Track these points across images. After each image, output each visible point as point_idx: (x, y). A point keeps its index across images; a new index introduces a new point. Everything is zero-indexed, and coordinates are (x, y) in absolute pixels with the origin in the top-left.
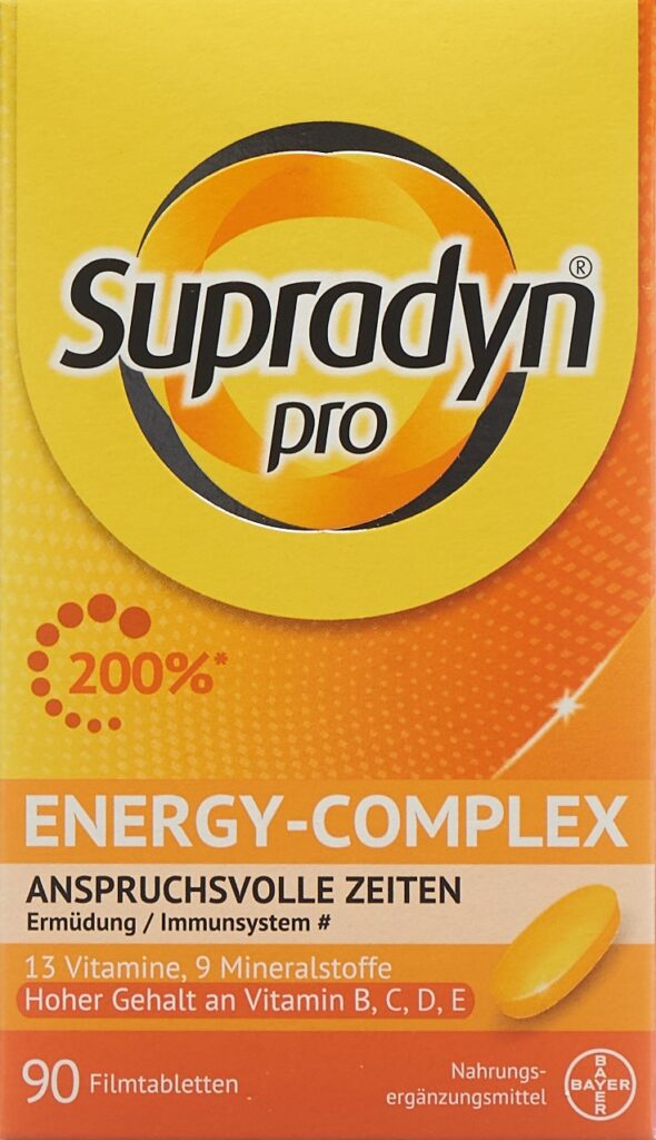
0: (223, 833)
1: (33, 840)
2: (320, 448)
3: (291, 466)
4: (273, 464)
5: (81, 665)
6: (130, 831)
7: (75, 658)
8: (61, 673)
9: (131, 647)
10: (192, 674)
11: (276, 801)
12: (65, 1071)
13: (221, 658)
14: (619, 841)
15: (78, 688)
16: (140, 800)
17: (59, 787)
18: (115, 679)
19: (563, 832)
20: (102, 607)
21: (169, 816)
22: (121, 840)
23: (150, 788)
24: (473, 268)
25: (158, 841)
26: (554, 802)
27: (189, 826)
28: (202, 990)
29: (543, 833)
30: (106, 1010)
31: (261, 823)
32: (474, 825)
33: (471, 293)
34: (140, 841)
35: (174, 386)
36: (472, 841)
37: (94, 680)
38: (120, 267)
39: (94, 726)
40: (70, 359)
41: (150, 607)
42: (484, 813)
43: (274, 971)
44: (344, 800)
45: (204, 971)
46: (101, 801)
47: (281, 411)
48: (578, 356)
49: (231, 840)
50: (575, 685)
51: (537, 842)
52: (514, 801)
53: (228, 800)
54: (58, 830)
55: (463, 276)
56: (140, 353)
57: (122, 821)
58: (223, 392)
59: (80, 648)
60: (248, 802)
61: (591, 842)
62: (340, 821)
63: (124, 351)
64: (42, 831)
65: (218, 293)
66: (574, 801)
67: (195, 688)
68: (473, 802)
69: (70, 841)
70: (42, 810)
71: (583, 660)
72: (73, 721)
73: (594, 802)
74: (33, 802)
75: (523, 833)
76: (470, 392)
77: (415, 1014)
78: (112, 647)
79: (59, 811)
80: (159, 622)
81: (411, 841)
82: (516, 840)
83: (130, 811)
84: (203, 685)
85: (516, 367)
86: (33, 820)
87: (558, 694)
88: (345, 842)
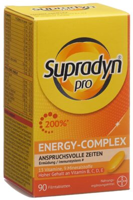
0: (68, 147)
1: (40, 151)
2: (82, 88)
3: (78, 90)
4: (75, 90)
5: (47, 123)
6: (54, 148)
7: (46, 122)
8: (44, 124)
9: (55, 120)
10: (63, 123)
11: (76, 142)
12: (45, 186)
13: (68, 121)
14: (125, 144)
15: (47, 127)
16: (56, 143)
17: (44, 142)
18: (52, 125)
19: (117, 143)
20: (50, 114)
21: (60, 145)
22: (53, 150)
23: (57, 141)
24: (104, 59)
25: (59, 149)
26: (116, 139)
27: (63, 147)
28: (65, 172)
29: (114, 144)
30: (51, 176)
31: (74, 146)
32: (104, 143)
33: (104, 62)
34: (56, 150)
35: (61, 79)
36: (104, 146)
37: (49, 125)
38: (53, 61)
39: (49, 132)
40: (46, 76)
41: (57, 114)
42: (106, 141)
43: (75, 168)
44: (86, 141)
45: (65, 169)
46: (50, 144)
47: (77, 82)
48: (119, 71)
49: (69, 148)
50: (119, 121)
51: (113, 145)
52: (110, 139)
53: (69, 142)
54: (44, 149)
55: (103, 60)
56: (56, 75)
57: (53, 147)
58: (68, 80)
59: (47, 120)
60: (72, 142)
61: (121, 144)
62: (85, 144)
63: (53, 74)
64: (41, 149)
65: (67, 65)
66: (118, 138)
67: (64, 126)
68: (104, 140)
69: (45, 150)
70: (41, 146)
71: (120, 117)
72: (46, 132)
73: (121, 138)
74: (40, 145)
75: (111, 144)
76: (104, 78)
77: (96, 173)
78: (52, 120)
79: (44, 146)
80: (59, 116)
81: (95, 146)
82: (110, 145)
83: (54, 145)
84: (65, 125)
85: (110, 73)
86: (40, 148)
87: (116, 122)
88: (86, 147)
